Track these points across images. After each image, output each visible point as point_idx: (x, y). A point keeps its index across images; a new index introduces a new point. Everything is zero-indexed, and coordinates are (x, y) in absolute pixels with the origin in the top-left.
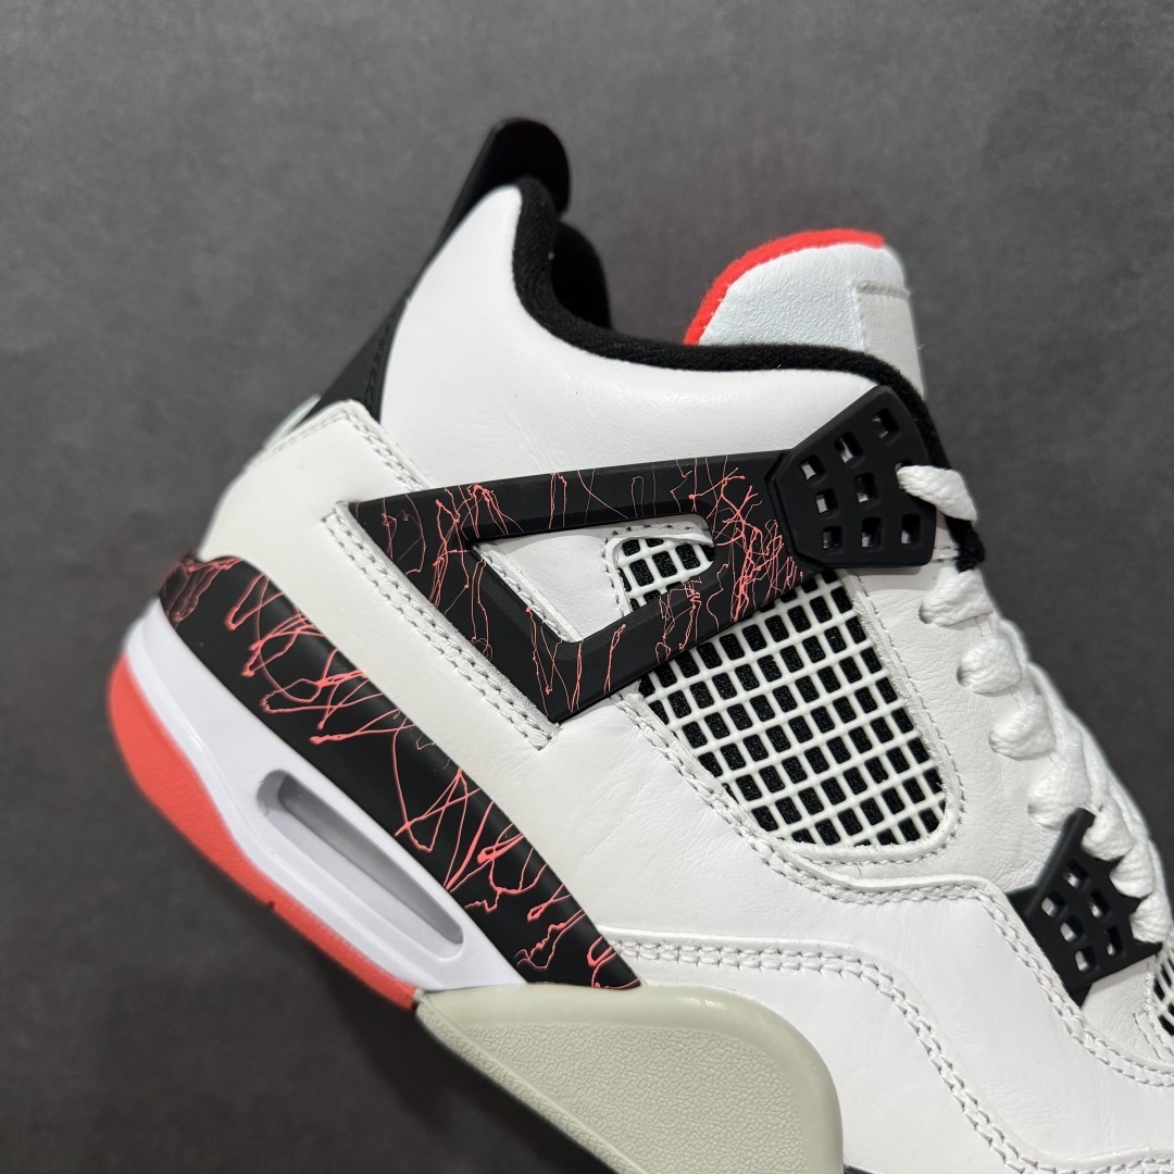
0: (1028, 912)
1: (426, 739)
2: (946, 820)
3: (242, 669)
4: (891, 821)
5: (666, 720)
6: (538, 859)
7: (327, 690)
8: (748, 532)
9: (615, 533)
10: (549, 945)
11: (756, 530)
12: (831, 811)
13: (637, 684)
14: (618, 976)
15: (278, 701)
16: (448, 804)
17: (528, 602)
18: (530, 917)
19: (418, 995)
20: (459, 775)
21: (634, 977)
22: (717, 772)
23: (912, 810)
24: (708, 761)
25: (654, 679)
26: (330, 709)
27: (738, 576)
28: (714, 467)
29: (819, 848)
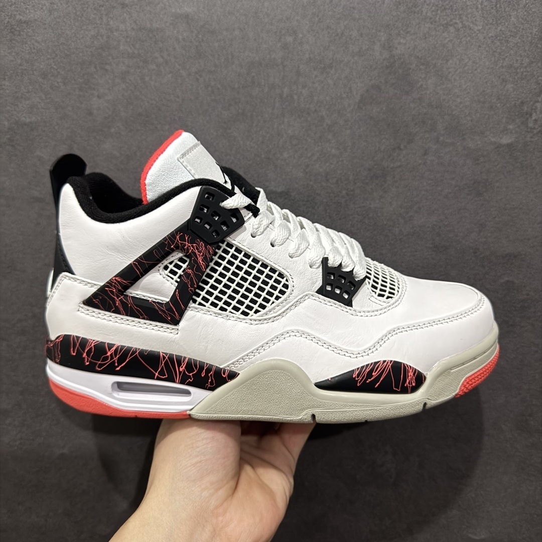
0: (324, 293)
1: (146, 351)
2: (290, 284)
3: (85, 363)
4: (276, 293)
5: (205, 306)
6: (195, 361)
7: (111, 355)
8: (193, 246)
9: (159, 267)
10: (212, 379)
11: (194, 245)
12: (260, 301)
13: (191, 302)
14: (233, 375)
15: (100, 366)
16: (163, 362)
17: (149, 299)
18: (203, 376)
19: (188, 412)
20: (161, 354)
21: (237, 373)
22: (225, 310)
23: (280, 287)
24: (222, 309)
25: (194, 297)
26: (116, 359)
27: (198, 259)
28: (172, 236)
29: (263, 311)
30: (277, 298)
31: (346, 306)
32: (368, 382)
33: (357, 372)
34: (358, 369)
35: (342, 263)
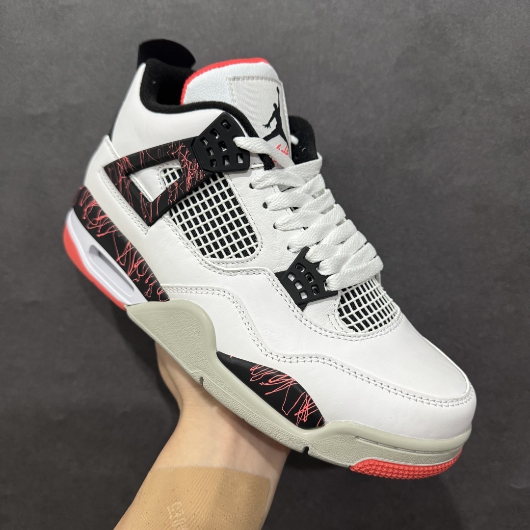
0: (283, 279)
1: (121, 234)
3: (83, 216)
4: (239, 251)
5: (176, 224)
6: (147, 265)
7: (99, 221)
8: (188, 163)
9: (160, 167)
10: (150, 290)
11: (190, 162)
12: (221, 248)
13: (168, 213)
14: (164, 298)
15: (90, 226)
16: (127, 252)
17: (142, 191)
18: (146, 283)
19: (125, 306)
20: (128, 244)
21: (168, 298)
22: (190, 238)
23: (246, 247)
24: (188, 235)
25: (172, 211)
26: (100, 226)
27: (187, 177)
28: (177, 144)
29: (218, 259)
30: (238, 256)
31: (296, 306)
32: (260, 384)
33: (256, 368)
34: (260, 366)
35: (321, 263)
